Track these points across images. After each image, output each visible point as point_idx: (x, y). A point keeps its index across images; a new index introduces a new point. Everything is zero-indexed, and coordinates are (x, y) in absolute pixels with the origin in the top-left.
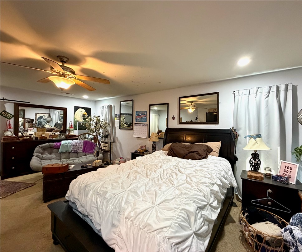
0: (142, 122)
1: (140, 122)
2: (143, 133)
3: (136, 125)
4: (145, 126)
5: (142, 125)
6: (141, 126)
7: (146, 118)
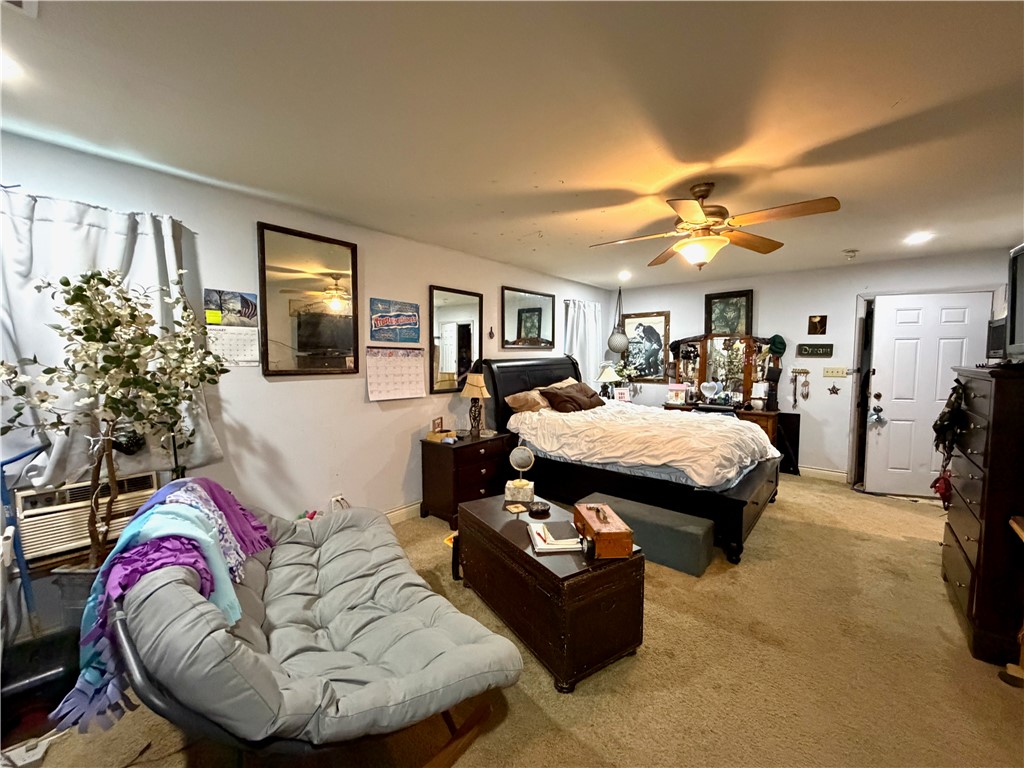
0: (401, 341)
1: (395, 341)
2: (410, 383)
3: (376, 355)
4: (416, 355)
5: (401, 352)
6: (397, 355)
7: (418, 328)
